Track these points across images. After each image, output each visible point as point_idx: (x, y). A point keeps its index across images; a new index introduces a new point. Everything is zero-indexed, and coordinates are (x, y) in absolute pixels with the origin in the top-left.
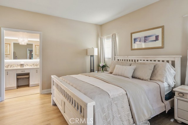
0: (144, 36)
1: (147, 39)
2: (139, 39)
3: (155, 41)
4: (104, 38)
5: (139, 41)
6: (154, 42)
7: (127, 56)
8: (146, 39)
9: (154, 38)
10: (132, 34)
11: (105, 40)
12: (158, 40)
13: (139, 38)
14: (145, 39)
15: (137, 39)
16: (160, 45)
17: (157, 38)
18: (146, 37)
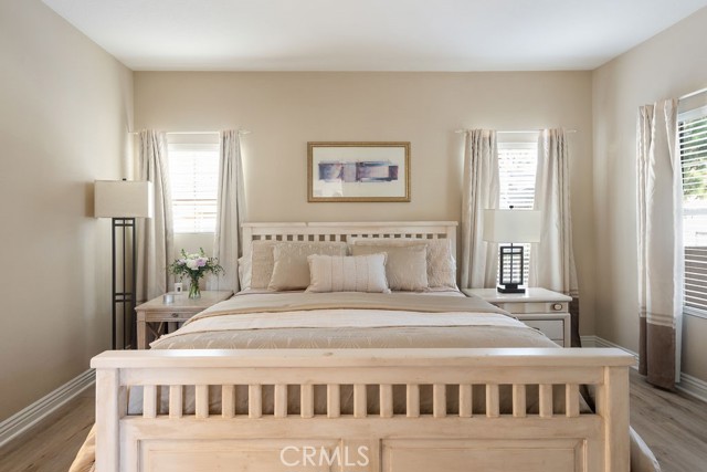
0: (354, 161)
1: (364, 172)
2: (340, 168)
3: (388, 179)
4: (165, 141)
5: (337, 173)
6: (386, 182)
7: (304, 224)
8: (362, 169)
9: (385, 172)
10: (310, 146)
11: (170, 147)
12: (396, 179)
13: (338, 164)
14: (358, 172)
15: (333, 168)
16: (401, 193)
17: (392, 173)
18: (360, 165)
